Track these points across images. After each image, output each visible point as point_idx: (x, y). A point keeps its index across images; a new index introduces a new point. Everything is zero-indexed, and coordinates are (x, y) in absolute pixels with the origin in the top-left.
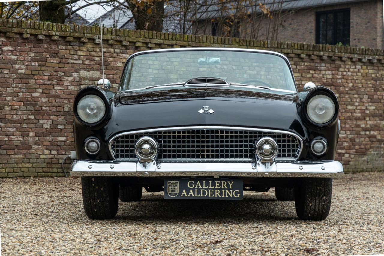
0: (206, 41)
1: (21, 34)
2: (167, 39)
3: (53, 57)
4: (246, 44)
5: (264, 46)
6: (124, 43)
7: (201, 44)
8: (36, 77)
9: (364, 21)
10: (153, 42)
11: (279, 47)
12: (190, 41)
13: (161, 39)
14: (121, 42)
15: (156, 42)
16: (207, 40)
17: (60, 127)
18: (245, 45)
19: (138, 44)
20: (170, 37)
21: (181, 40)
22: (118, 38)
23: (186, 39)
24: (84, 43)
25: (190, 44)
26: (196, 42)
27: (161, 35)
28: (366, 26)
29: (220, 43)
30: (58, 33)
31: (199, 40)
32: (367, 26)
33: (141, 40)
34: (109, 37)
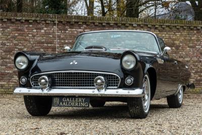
1: (94, 23)
6: (149, 26)
13: (169, 23)
14: (147, 25)
15: (167, 25)
19: (156, 26)
20: (174, 22)
22: (146, 23)
24: (127, 26)
30: (113, 22)
33: (158, 24)
34: (140, 23)
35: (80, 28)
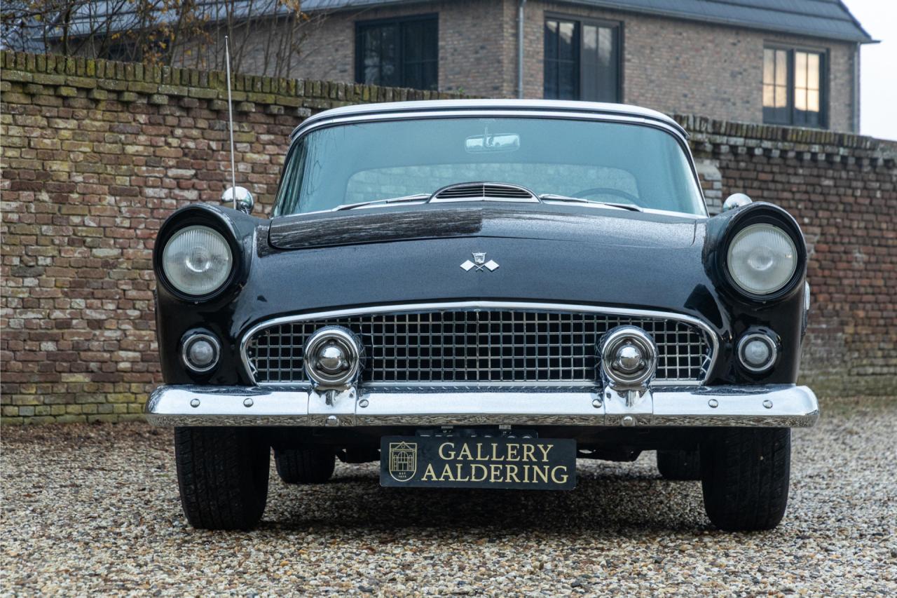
0: (144, 79)
2: (44, 69)
4: (244, 86)
5: (287, 92)
7: (130, 83)
9: (471, 44)
10: (7, 78)
11: (326, 95)
12: (102, 75)
13: (26, 70)
15: (15, 78)
16: (144, 73)
18: (242, 88)
20: (51, 65)
21: (79, 73)
23: (91, 71)
25: (101, 84)
26: (117, 79)
27: (26, 59)
28: (475, 56)
29: (178, 82)
31: (125, 75)
32: (478, 56)
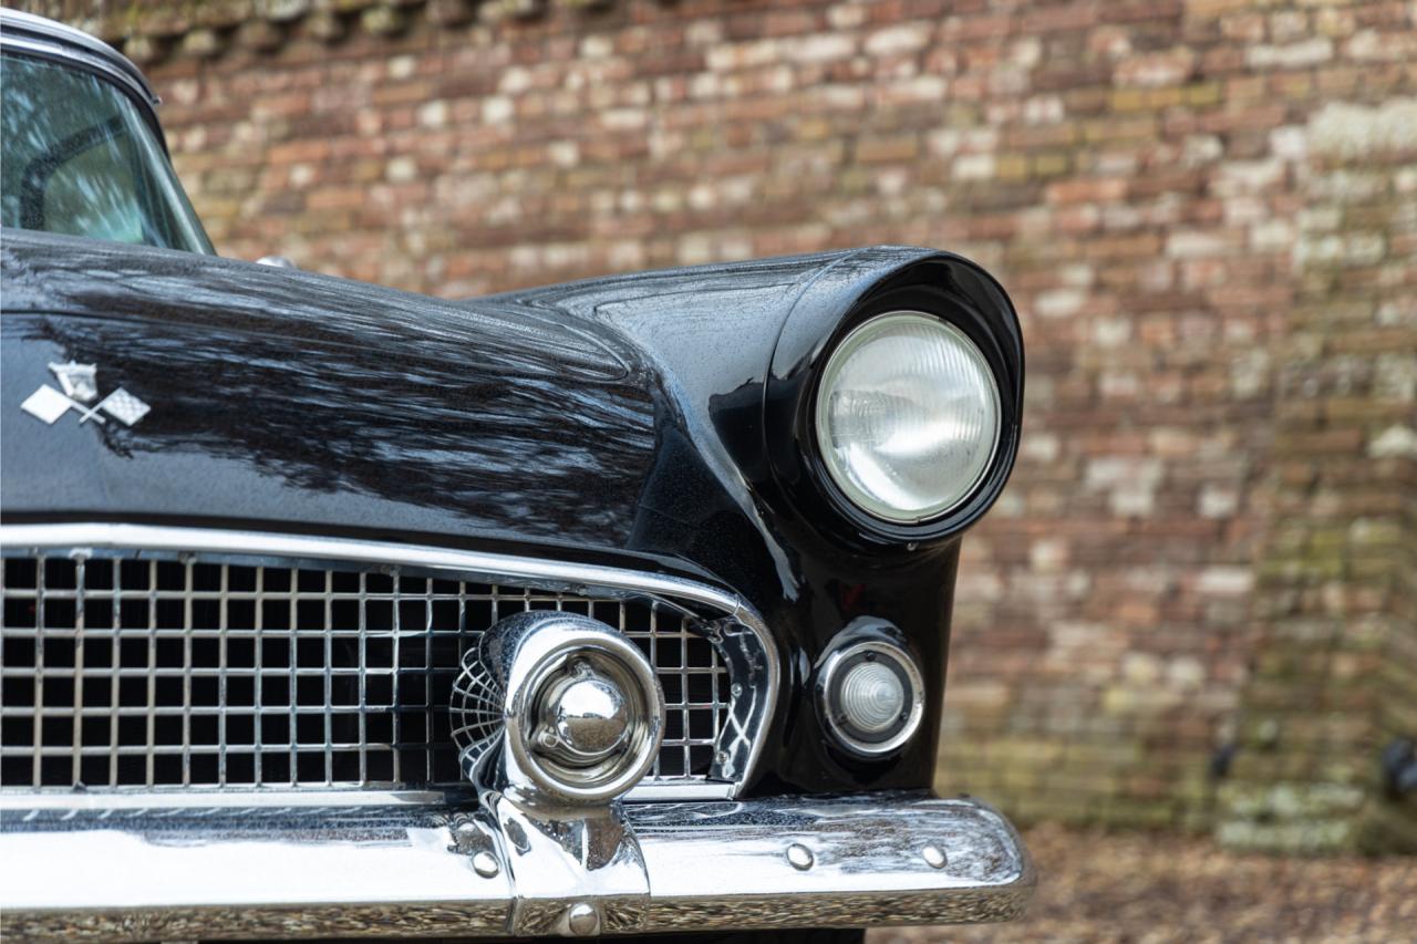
3: (1151, 45)
8: (1054, 194)
17: (1215, 504)
35: (825, 28)
